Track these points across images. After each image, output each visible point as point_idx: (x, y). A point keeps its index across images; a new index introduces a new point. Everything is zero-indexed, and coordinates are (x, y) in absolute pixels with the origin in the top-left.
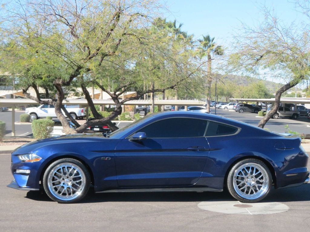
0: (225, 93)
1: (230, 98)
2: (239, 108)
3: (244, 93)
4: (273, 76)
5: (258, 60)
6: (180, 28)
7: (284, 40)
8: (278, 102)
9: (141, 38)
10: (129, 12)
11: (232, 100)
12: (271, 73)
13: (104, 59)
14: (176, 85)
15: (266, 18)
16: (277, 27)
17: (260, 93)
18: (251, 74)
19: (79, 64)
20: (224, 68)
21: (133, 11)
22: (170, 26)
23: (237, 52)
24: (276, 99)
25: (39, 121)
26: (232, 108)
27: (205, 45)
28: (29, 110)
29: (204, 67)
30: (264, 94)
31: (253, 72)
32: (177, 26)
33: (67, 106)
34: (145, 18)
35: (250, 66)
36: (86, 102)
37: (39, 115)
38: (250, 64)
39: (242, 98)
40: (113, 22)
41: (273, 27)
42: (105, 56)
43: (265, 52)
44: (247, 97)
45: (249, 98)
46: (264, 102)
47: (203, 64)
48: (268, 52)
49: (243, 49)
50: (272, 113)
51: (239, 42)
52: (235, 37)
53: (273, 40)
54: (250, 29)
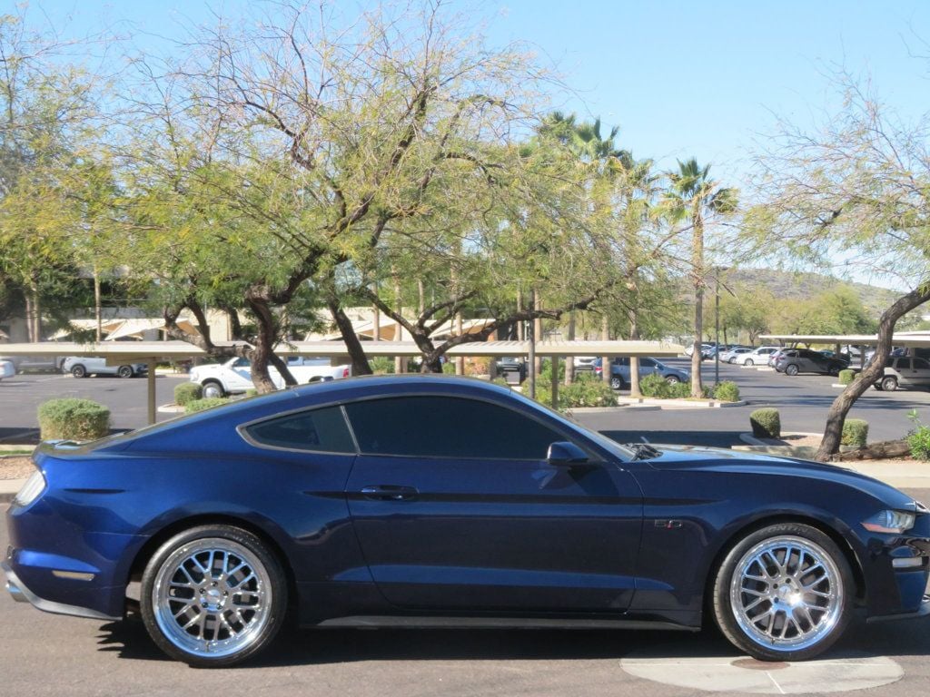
0: (747, 319)
1: (762, 333)
2: (786, 362)
3: (799, 320)
4: (873, 271)
5: (825, 224)
6: (615, 139)
7: (898, 164)
8: (888, 343)
9: (491, 166)
10: (453, 92)
11: (768, 339)
12: (867, 261)
13: (386, 225)
14: (592, 299)
15: (848, 103)
16: (879, 130)
17: (845, 319)
18: (806, 263)
19: (316, 240)
20: (729, 248)
21: (467, 89)
22: (586, 135)
23: (765, 201)
24: (880, 337)
25: (205, 403)
26: (767, 362)
27: (687, 187)
28: (200, 373)
29: (673, 248)
30: (857, 322)
31: (812, 260)
32: (605, 135)
33: (304, 360)
34: (498, 108)
35: (804, 242)
36: (342, 348)
37: (228, 386)
38: (801, 237)
39: (793, 334)
40: (408, 121)
41: (866, 130)
42: (387, 219)
43: (845, 201)
44: (808, 331)
45: (812, 333)
46: (856, 345)
47: (669, 237)
48: (856, 200)
49: (780, 195)
50: (869, 377)
51: (770, 173)
52: (757, 159)
53: (870, 165)
54: (802, 133)
